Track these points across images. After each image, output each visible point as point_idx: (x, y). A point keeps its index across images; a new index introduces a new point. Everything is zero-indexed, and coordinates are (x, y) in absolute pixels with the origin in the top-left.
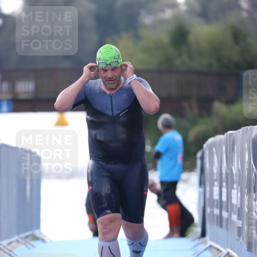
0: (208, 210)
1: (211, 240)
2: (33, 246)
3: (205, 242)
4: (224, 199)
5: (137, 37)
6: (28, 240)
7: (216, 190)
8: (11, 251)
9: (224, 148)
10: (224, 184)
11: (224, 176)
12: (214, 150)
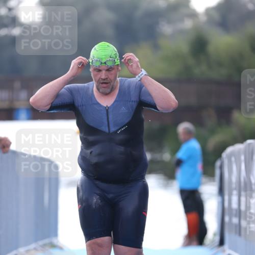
0: (227, 219)
1: (230, 248)
3: (224, 251)
4: (243, 208)
7: (235, 199)
9: (243, 158)
10: (243, 193)
11: (242, 184)
12: (233, 159)
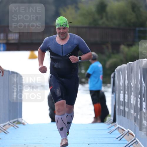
0: (117, 107)
1: (119, 124)
2: (17, 127)
4: (126, 101)
5: (77, 8)
6: (14, 124)
8: (5, 130)
9: (126, 72)
10: (126, 92)
11: (126, 88)
